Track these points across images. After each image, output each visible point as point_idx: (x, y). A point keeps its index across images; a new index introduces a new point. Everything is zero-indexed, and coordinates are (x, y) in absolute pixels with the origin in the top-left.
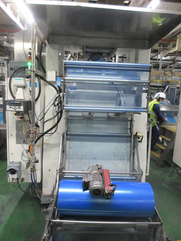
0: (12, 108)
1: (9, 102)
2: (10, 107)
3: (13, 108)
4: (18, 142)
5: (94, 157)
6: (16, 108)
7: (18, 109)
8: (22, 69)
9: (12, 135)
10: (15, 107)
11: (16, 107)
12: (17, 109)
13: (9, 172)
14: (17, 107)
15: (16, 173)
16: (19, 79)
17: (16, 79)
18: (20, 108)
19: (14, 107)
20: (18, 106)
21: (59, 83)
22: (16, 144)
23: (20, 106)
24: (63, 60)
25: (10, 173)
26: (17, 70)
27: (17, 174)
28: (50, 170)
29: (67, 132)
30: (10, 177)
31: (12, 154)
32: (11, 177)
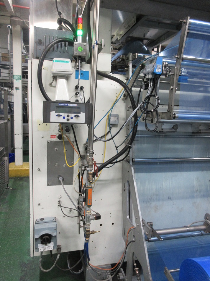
0: (62, 117)
1: (57, 104)
2: (57, 115)
3: (64, 118)
4: (50, 182)
5: (168, 197)
6: (69, 118)
7: (74, 118)
8: (63, 43)
9: (39, 170)
10: (68, 116)
11: (70, 114)
12: (72, 118)
13: (39, 241)
14: (73, 115)
15: (51, 241)
16: (64, 62)
17: (58, 61)
18: (78, 116)
19: (66, 114)
20: (74, 113)
21: (159, 68)
22: (48, 185)
23: (80, 113)
24: (187, 19)
25: (41, 242)
26: (55, 44)
27: (53, 243)
28: (101, 225)
29: (132, 159)
30: (39, 249)
31: (39, 205)
32: (41, 249)
